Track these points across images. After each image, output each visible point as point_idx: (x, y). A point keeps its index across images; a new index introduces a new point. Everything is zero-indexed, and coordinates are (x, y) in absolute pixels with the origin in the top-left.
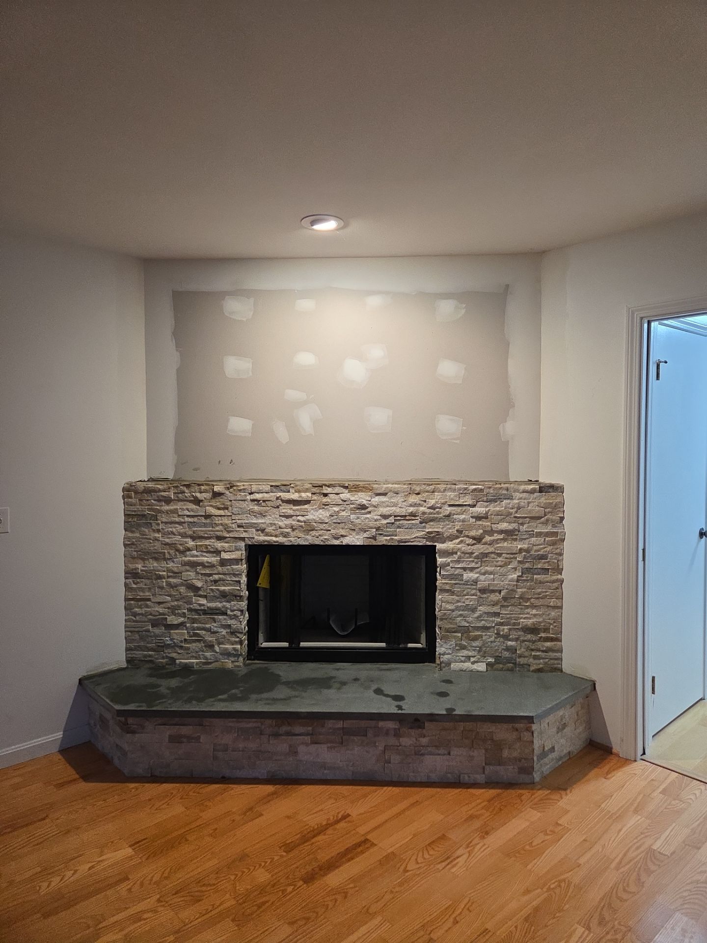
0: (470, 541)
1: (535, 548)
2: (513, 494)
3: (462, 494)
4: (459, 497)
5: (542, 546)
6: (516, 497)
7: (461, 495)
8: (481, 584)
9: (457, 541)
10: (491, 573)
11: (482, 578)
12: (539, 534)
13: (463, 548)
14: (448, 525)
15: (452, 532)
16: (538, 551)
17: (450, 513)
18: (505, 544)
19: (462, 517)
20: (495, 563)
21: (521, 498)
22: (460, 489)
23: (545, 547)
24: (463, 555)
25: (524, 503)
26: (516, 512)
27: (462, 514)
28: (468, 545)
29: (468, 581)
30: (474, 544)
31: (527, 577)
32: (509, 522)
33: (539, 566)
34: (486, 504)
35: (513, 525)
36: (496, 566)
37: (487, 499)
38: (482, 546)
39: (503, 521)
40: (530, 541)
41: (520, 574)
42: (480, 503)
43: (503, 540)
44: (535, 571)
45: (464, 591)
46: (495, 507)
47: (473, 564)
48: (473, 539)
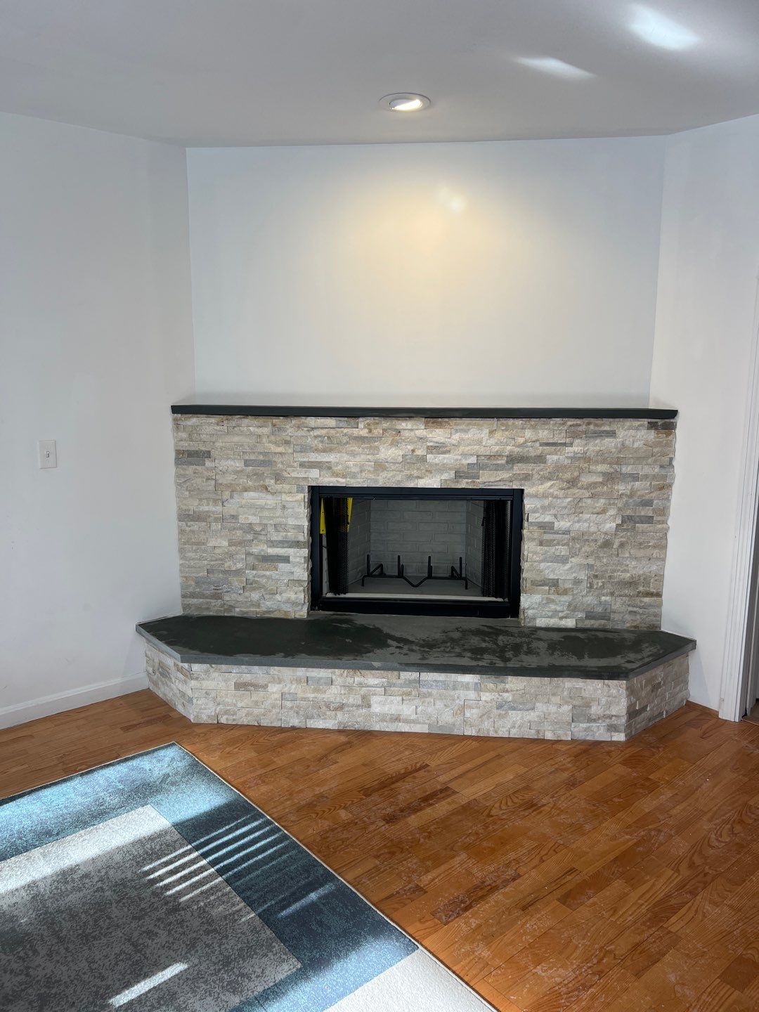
0: (564, 485)
1: (639, 493)
2: (617, 431)
3: (556, 430)
4: (553, 435)
5: (647, 491)
6: (620, 434)
7: (555, 432)
8: (574, 533)
9: (549, 484)
10: (586, 521)
11: (577, 526)
12: (646, 477)
13: (555, 493)
14: (539, 466)
15: (544, 474)
16: (643, 496)
17: (542, 453)
18: (605, 489)
19: (556, 457)
20: (591, 510)
21: (626, 436)
22: (554, 425)
23: (651, 492)
24: (554, 500)
25: (629, 441)
26: (620, 452)
27: (556, 454)
28: (562, 489)
29: (559, 530)
30: (569, 488)
31: (628, 526)
32: (610, 464)
33: (643, 514)
34: (584, 442)
35: (615, 466)
36: (593, 513)
37: (586, 437)
38: (578, 490)
39: (604, 462)
40: (633, 485)
41: (620, 522)
42: (577, 441)
43: (602, 484)
44: (638, 519)
45: (554, 540)
46: (595, 445)
47: (566, 511)
48: (568, 482)
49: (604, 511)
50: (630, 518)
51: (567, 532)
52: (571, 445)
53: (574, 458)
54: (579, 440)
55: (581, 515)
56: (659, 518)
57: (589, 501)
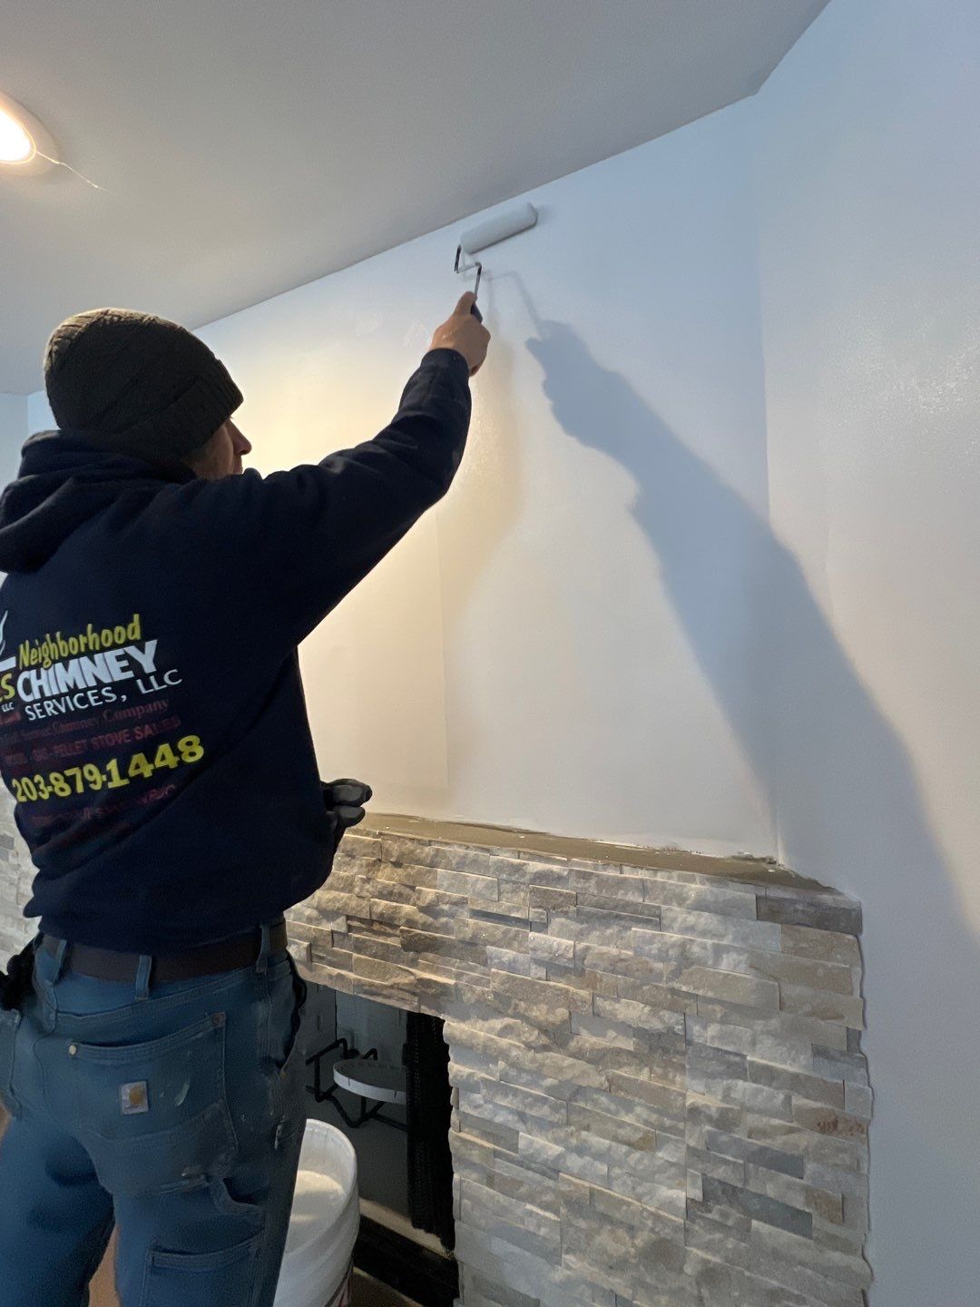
0: (533, 1036)
1: (751, 1120)
2: (664, 907)
3: (507, 882)
4: (500, 893)
5: (776, 1122)
6: (674, 920)
7: (504, 887)
8: (570, 1183)
9: (498, 1023)
10: (600, 1156)
11: (575, 1162)
12: (765, 1075)
13: (514, 1053)
14: (472, 969)
15: (483, 993)
16: (763, 1133)
17: (475, 936)
18: (644, 1076)
19: (508, 954)
20: (610, 1127)
21: (691, 929)
22: (501, 867)
23: (791, 1131)
24: (513, 1073)
25: (704, 947)
26: (676, 974)
27: (509, 946)
28: (529, 1046)
29: (531, 1158)
30: (545, 1048)
31: (724, 1215)
32: (655, 1006)
33: (770, 1191)
34: (575, 926)
35: (666, 1014)
36: (615, 1139)
37: (578, 911)
38: (569, 1061)
39: (633, 993)
40: (728, 1089)
41: (697, 1194)
42: (557, 921)
43: (636, 1057)
44: (755, 1205)
45: (521, 1183)
46: (606, 941)
47: (544, 1111)
48: (544, 1030)
49: (646, 1144)
50: (730, 1193)
51: (552, 1170)
52: (543, 927)
53: (554, 966)
54: (563, 920)
55: (584, 1133)
56: (832, 1229)
57: (603, 1099)
